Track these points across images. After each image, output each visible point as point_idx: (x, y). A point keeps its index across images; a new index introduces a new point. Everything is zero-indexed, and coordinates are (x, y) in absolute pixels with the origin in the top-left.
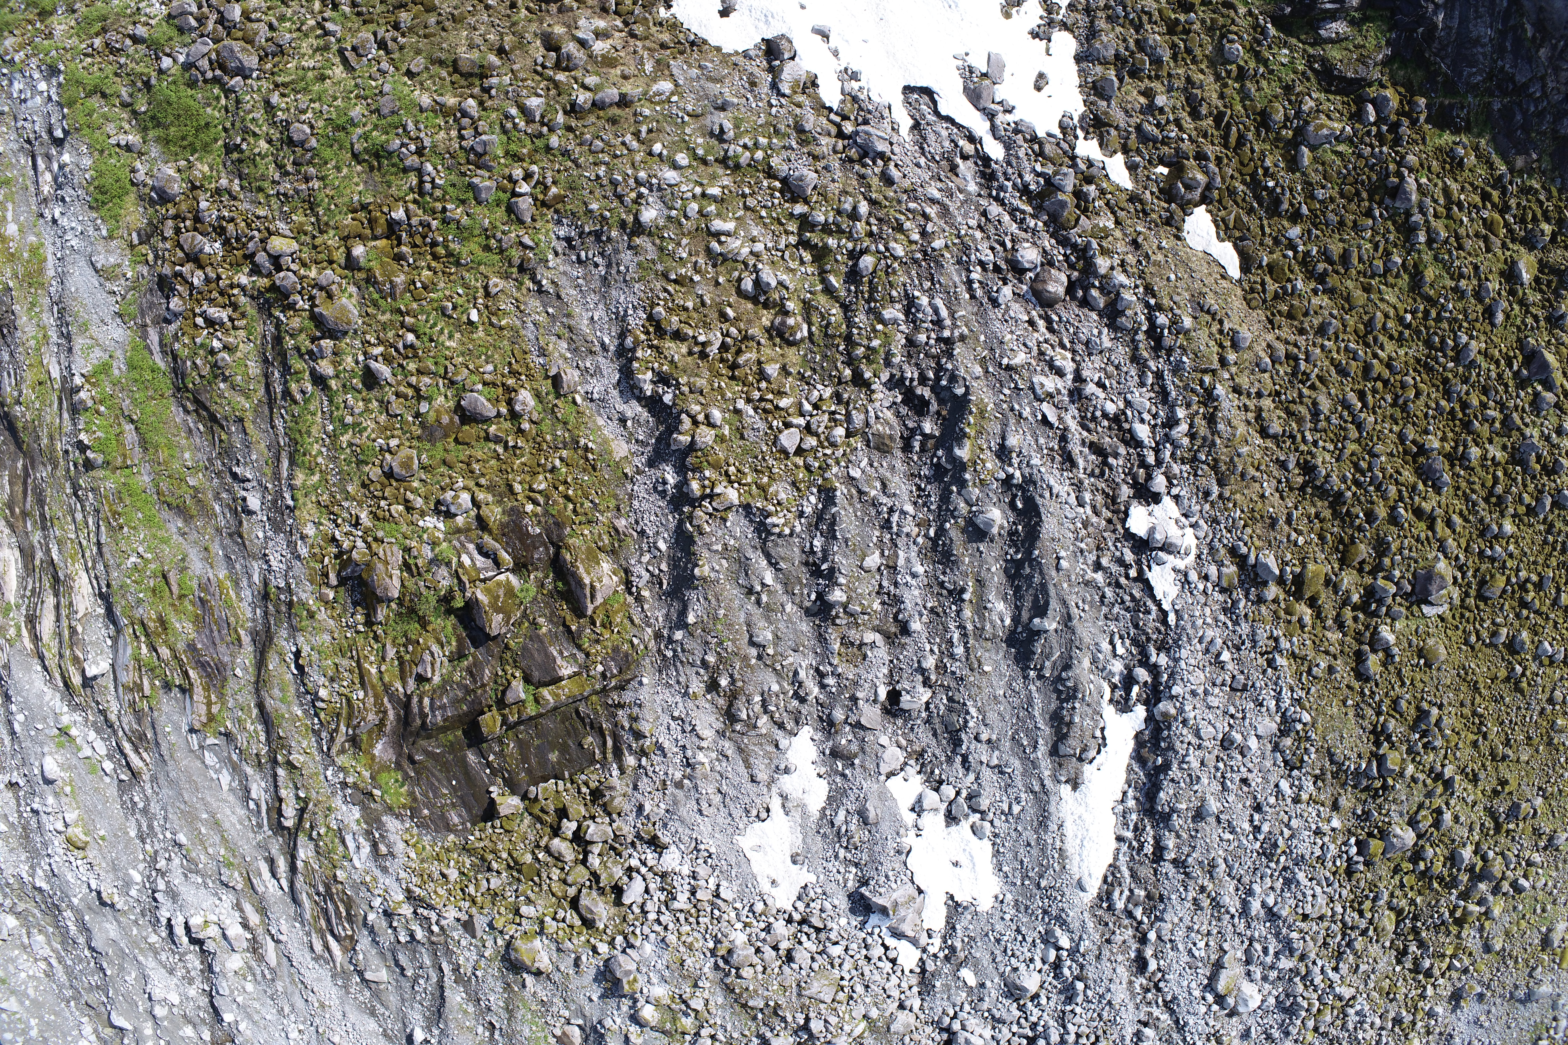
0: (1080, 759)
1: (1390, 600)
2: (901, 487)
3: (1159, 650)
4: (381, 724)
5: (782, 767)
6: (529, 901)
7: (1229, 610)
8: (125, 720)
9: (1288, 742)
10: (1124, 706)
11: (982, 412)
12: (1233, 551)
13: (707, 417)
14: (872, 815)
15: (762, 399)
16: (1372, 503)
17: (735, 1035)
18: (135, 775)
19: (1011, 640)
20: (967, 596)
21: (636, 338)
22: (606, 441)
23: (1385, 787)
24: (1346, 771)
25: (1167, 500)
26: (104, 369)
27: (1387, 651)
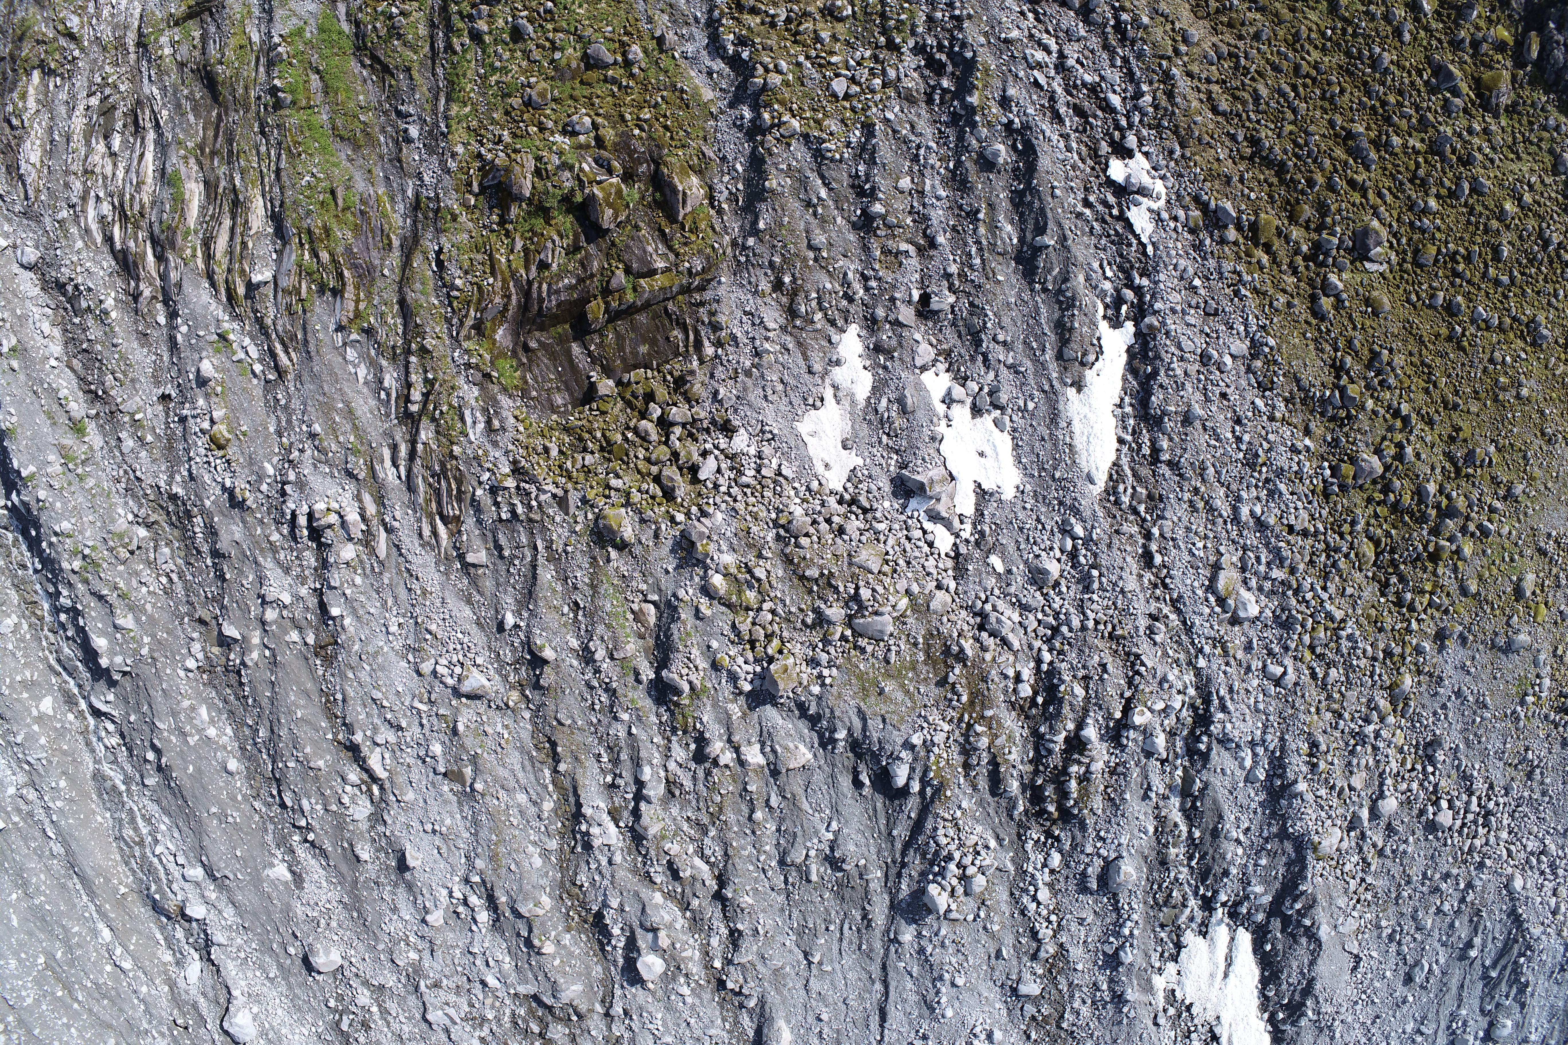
0: (1083, 364)
1: (1334, 252)
2: (928, 131)
3: (1141, 276)
4: (506, 308)
5: (834, 359)
6: (618, 476)
7: (1198, 247)
8: (280, 322)
9: (1258, 364)
10: (1116, 323)
11: (987, 70)
12: (1196, 199)
13: (776, 66)
14: (909, 401)
15: (817, 57)
16: (1311, 172)
17: (793, 610)
18: (281, 373)
19: (1019, 258)
20: (981, 216)
21: (722, 11)
22: (696, 87)
23: (1349, 417)
24: (1313, 398)
25: (1138, 156)
26: (300, 32)
27: (1337, 296)
